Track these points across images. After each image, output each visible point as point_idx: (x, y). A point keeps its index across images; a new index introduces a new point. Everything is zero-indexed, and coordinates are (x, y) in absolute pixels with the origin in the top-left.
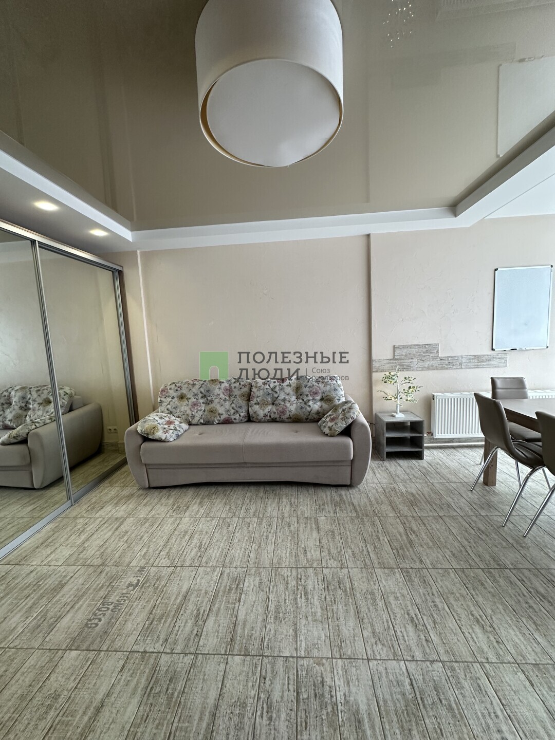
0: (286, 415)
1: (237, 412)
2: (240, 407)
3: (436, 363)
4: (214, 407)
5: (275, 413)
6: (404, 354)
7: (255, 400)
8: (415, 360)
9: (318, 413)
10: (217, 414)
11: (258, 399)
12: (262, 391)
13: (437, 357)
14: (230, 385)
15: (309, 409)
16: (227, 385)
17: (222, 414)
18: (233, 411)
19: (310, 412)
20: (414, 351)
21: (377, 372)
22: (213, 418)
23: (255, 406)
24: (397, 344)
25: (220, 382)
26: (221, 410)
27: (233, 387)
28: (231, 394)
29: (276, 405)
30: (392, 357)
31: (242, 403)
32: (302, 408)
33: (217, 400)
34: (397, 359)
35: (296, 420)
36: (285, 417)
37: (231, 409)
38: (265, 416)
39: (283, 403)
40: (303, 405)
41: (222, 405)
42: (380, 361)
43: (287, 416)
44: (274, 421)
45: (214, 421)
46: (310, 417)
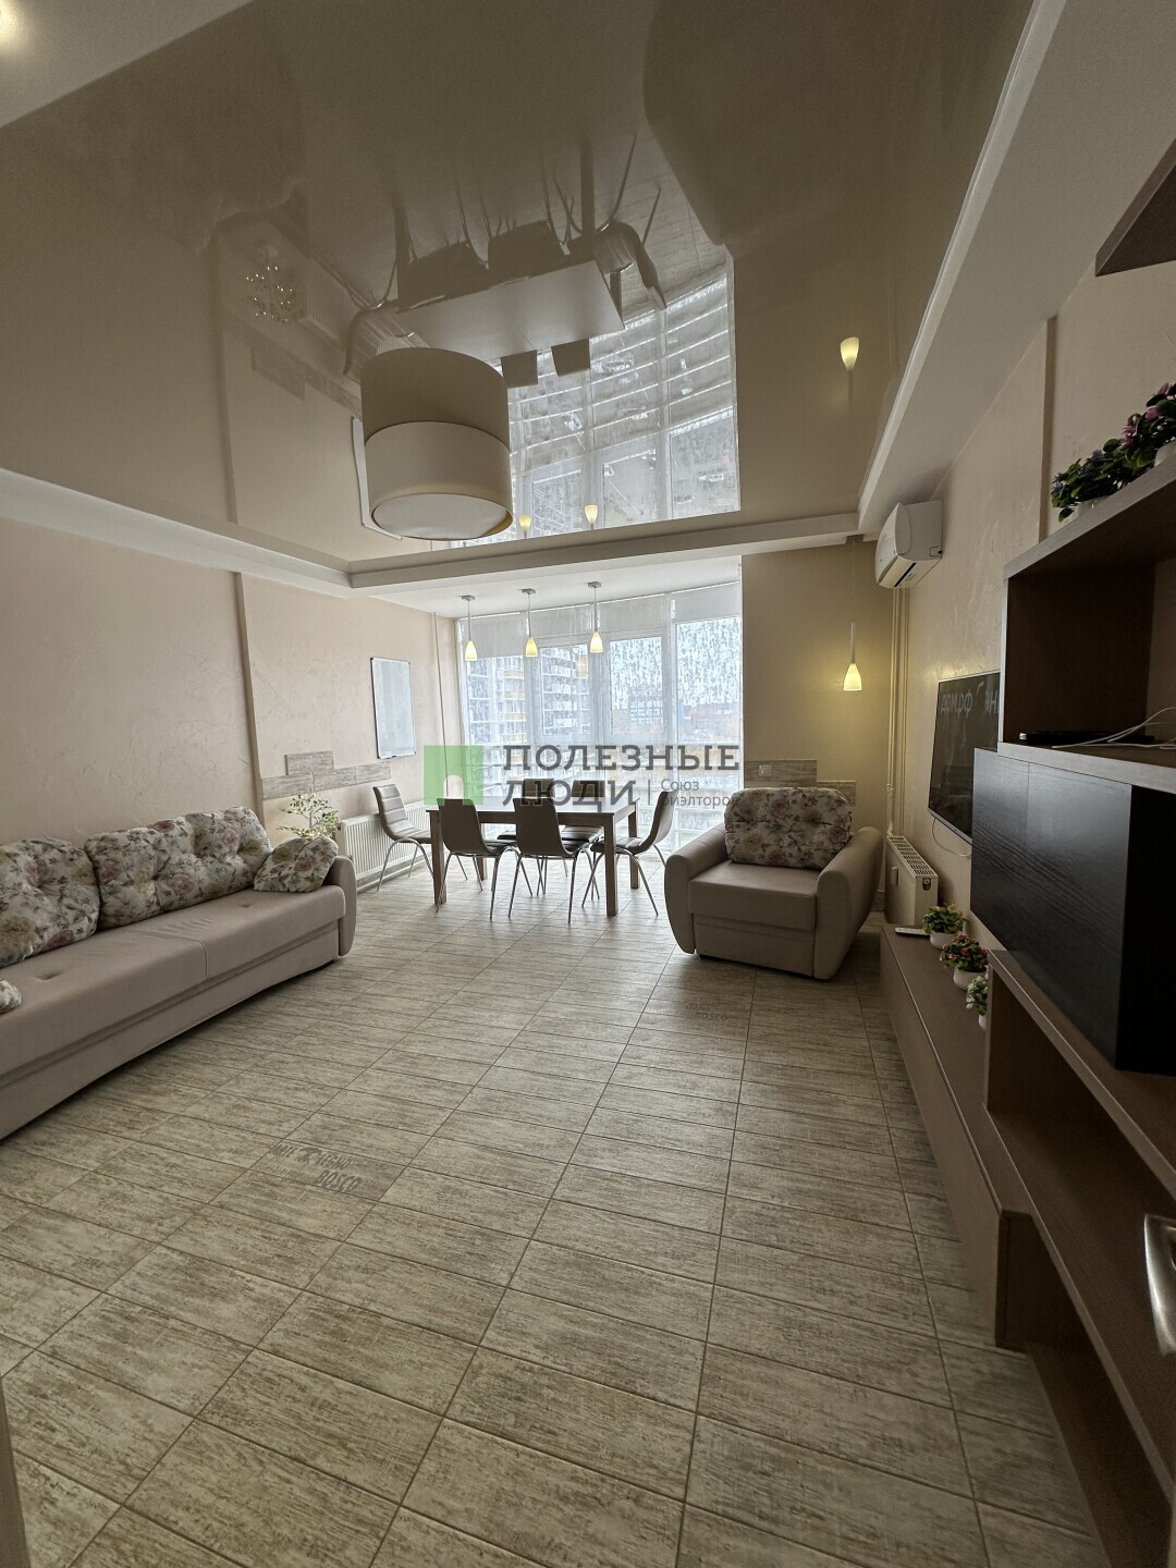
0: (193, 892)
1: (83, 913)
2: (87, 901)
3: (333, 778)
4: (16, 918)
5: (168, 894)
6: (298, 767)
7: (123, 876)
8: (311, 776)
9: (245, 873)
10: (32, 932)
11: (130, 873)
12: (135, 853)
13: (332, 770)
14: (36, 857)
15: (231, 869)
16: (30, 859)
17: (45, 929)
18: (71, 915)
19: (233, 874)
20: (309, 762)
21: (269, 798)
22: (23, 945)
23: (125, 889)
24: (289, 753)
25: (8, 855)
26: (41, 919)
27: (48, 862)
28: (46, 878)
29: (166, 877)
30: (284, 774)
31: (87, 890)
32: (218, 871)
33: (19, 899)
34: (291, 777)
35: (212, 896)
36: (189, 896)
37: (65, 910)
38: (149, 905)
39: (180, 870)
40: (219, 866)
41: (37, 908)
42: (272, 780)
43: (195, 891)
44: (165, 910)
45: (26, 950)
46: (235, 883)
